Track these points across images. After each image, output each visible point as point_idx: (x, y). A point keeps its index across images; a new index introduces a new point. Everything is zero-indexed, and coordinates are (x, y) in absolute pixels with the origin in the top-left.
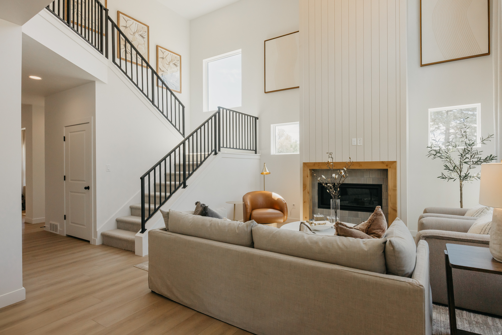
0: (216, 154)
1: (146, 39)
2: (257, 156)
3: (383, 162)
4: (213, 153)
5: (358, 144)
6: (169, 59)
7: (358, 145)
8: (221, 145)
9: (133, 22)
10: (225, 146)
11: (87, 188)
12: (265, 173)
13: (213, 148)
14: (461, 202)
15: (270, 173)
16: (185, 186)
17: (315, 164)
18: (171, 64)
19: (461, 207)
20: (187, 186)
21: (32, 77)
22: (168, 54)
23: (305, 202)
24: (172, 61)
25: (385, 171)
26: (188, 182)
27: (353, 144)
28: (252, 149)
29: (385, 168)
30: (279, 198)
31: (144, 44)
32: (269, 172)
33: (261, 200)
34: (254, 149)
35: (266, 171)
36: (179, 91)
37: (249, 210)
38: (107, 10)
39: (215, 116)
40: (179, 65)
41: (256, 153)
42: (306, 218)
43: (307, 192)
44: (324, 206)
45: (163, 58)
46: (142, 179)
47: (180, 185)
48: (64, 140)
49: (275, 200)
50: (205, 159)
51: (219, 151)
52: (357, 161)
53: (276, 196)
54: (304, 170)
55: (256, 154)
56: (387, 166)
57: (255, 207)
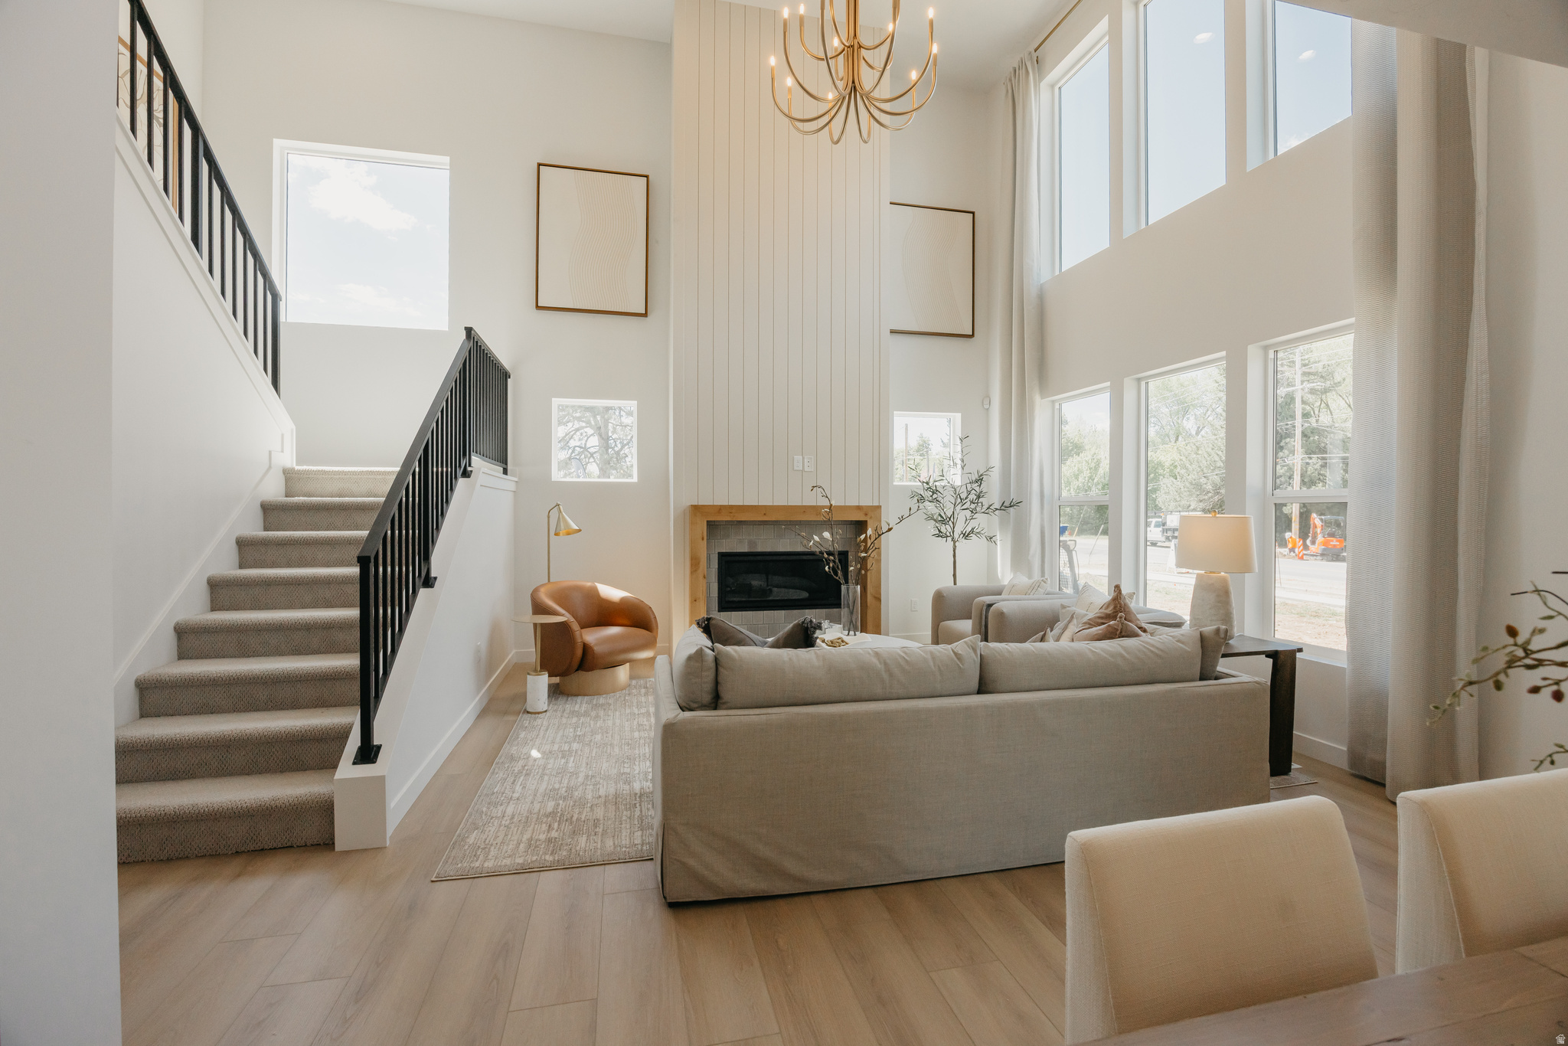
0: (465, 472)
2: (508, 483)
3: (859, 508)
5: (806, 469)
14: (954, 575)
16: (428, 581)
17: (720, 509)
19: (955, 584)
20: (436, 578)
23: (695, 601)
25: (860, 526)
27: (796, 468)
29: (862, 518)
41: (506, 474)
43: (701, 577)
49: (615, 603)
52: (789, 504)
54: (692, 523)
56: (866, 514)
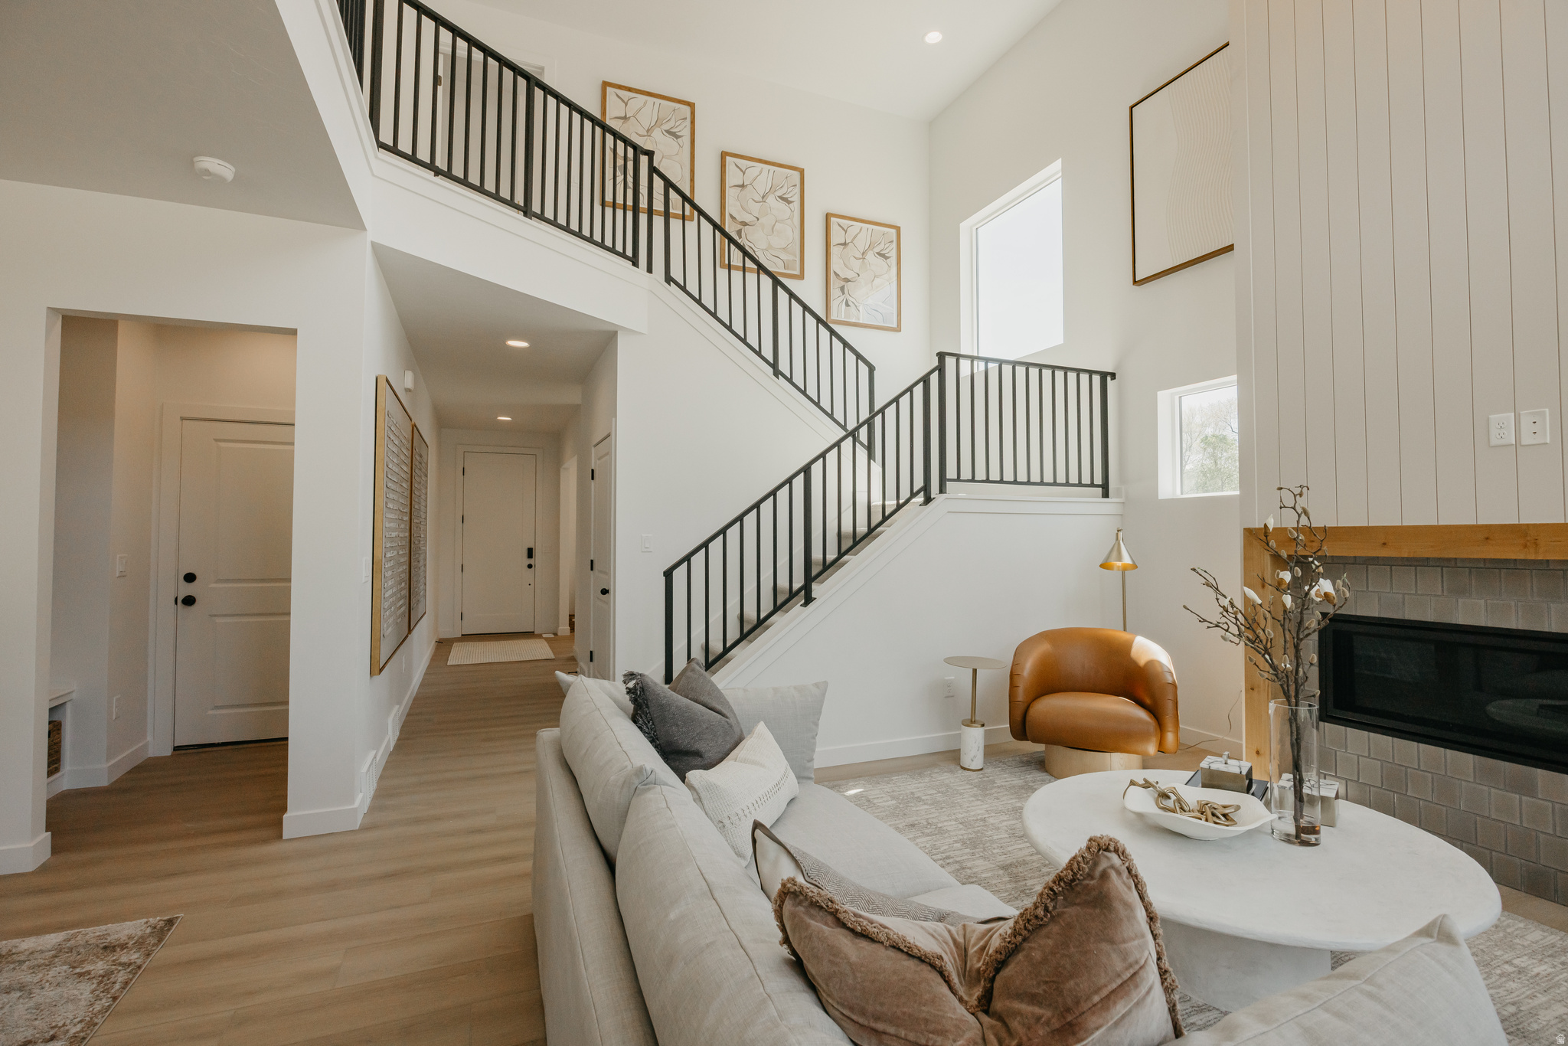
0: (928, 500)
1: (796, 206)
2: (1109, 506)
4: (920, 499)
5: (1527, 439)
6: (862, 243)
7: (1523, 443)
8: (951, 473)
9: (762, 169)
10: (966, 474)
11: (605, 592)
12: (1119, 564)
13: (919, 483)
15: (1135, 566)
16: (809, 600)
18: (870, 256)
20: (815, 599)
21: (512, 343)
22: (861, 230)
23: (1252, 689)
24: (871, 246)
26: (816, 589)
27: (1494, 441)
28: (1086, 480)
30: (1159, 662)
31: (791, 218)
32: (1130, 562)
33: (1078, 661)
34: (1098, 480)
35: (1120, 558)
36: (895, 325)
37: (1021, 696)
38: (650, 154)
39: (925, 380)
40: (893, 254)
41: (1106, 495)
42: (1258, 753)
44: (1349, 715)
45: (845, 244)
46: (668, 575)
47: (792, 595)
48: (593, 478)
49: (1140, 667)
50: (885, 518)
51: (942, 491)
53: (1147, 650)
54: (1247, 558)
55: (1108, 497)
57: (1050, 682)
